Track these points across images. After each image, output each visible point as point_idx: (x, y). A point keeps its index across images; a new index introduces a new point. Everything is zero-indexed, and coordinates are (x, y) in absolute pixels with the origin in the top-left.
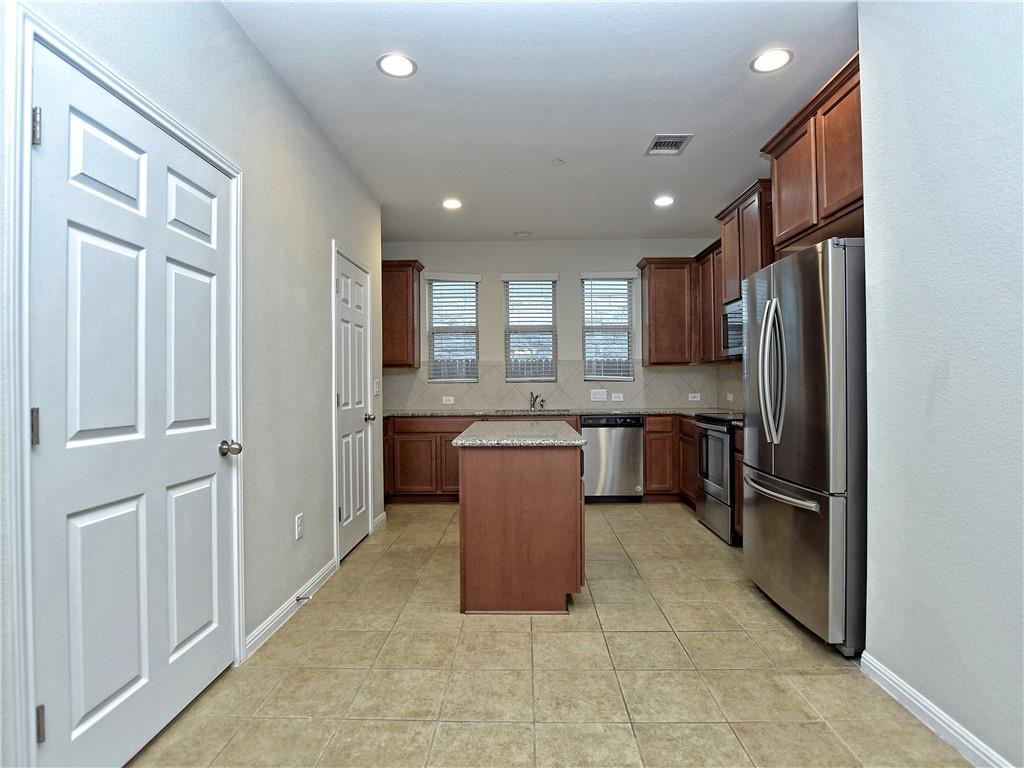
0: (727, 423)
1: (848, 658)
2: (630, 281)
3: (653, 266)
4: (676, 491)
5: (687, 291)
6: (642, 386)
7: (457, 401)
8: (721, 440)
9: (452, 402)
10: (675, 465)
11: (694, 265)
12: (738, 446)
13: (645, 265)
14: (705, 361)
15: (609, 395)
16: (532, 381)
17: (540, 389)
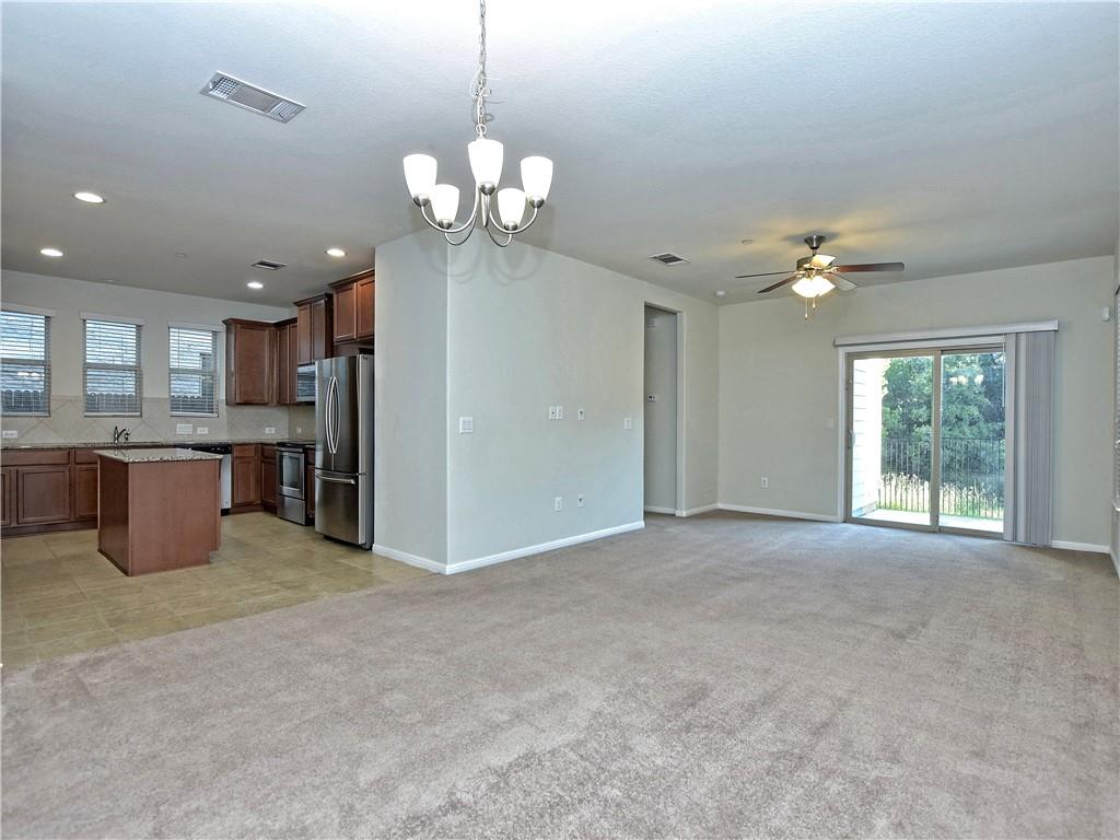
0: (302, 446)
1: (367, 550)
2: (215, 333)
3: (239, 326)
4: (259, 502)
5: (267, 348)
6: (225, 421)
7: (21, 436)
8: (298, 459)
9: (15, 436)
10: (258, 482)
11: (273, 328)
12: (310, 460)
13: (231, 324)
14: (281, 403)
15: (195, 429)
16: (113, 416)
17: (122, 424)
